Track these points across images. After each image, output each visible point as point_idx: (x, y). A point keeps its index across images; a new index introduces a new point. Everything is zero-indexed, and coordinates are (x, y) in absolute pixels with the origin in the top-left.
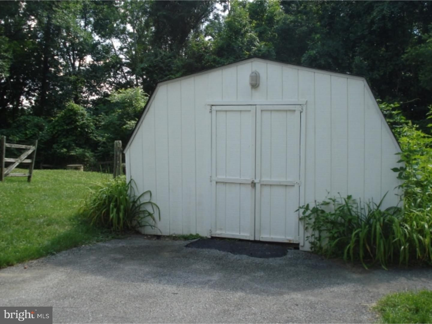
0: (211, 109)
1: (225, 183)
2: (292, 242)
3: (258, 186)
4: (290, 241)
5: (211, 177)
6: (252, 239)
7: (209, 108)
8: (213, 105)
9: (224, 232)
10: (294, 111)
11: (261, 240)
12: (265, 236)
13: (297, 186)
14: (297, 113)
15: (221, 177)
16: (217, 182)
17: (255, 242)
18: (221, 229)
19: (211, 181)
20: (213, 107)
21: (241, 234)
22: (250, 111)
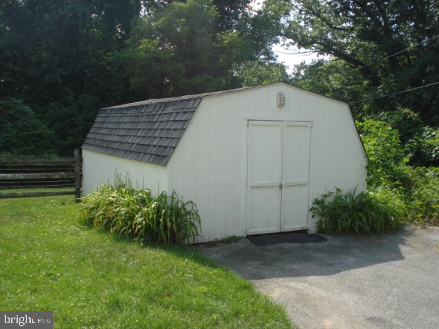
0: (248, 124)
1: (257, 187)
2: (304, 229)
3: (284, 187)
4: (303, 228)
5: (247, 183)
6: (279, 231)
7: (246, 122)
8: (249, 120)
9: (256, 230)
10: (307, 126)
11: (286, 231)
12: (288, 228)
13: (307, 185)
14: (309, 128)
15: (256, 183)
16: (252, 187)
17: (281, 233)
18: (254, 228)
19: (246, 187)
20: (250, 121)
21: (270, 229)
22: (279, 126)
